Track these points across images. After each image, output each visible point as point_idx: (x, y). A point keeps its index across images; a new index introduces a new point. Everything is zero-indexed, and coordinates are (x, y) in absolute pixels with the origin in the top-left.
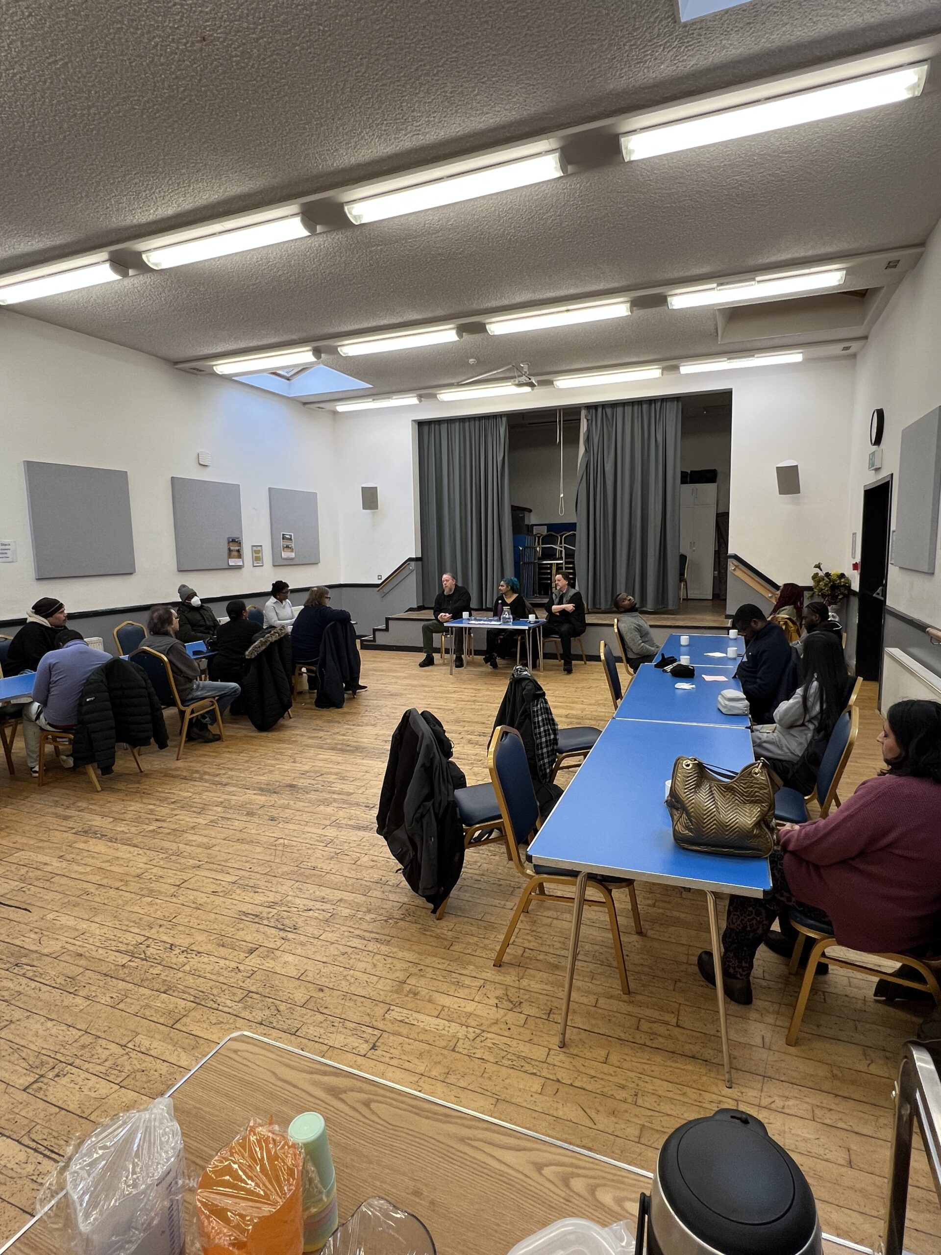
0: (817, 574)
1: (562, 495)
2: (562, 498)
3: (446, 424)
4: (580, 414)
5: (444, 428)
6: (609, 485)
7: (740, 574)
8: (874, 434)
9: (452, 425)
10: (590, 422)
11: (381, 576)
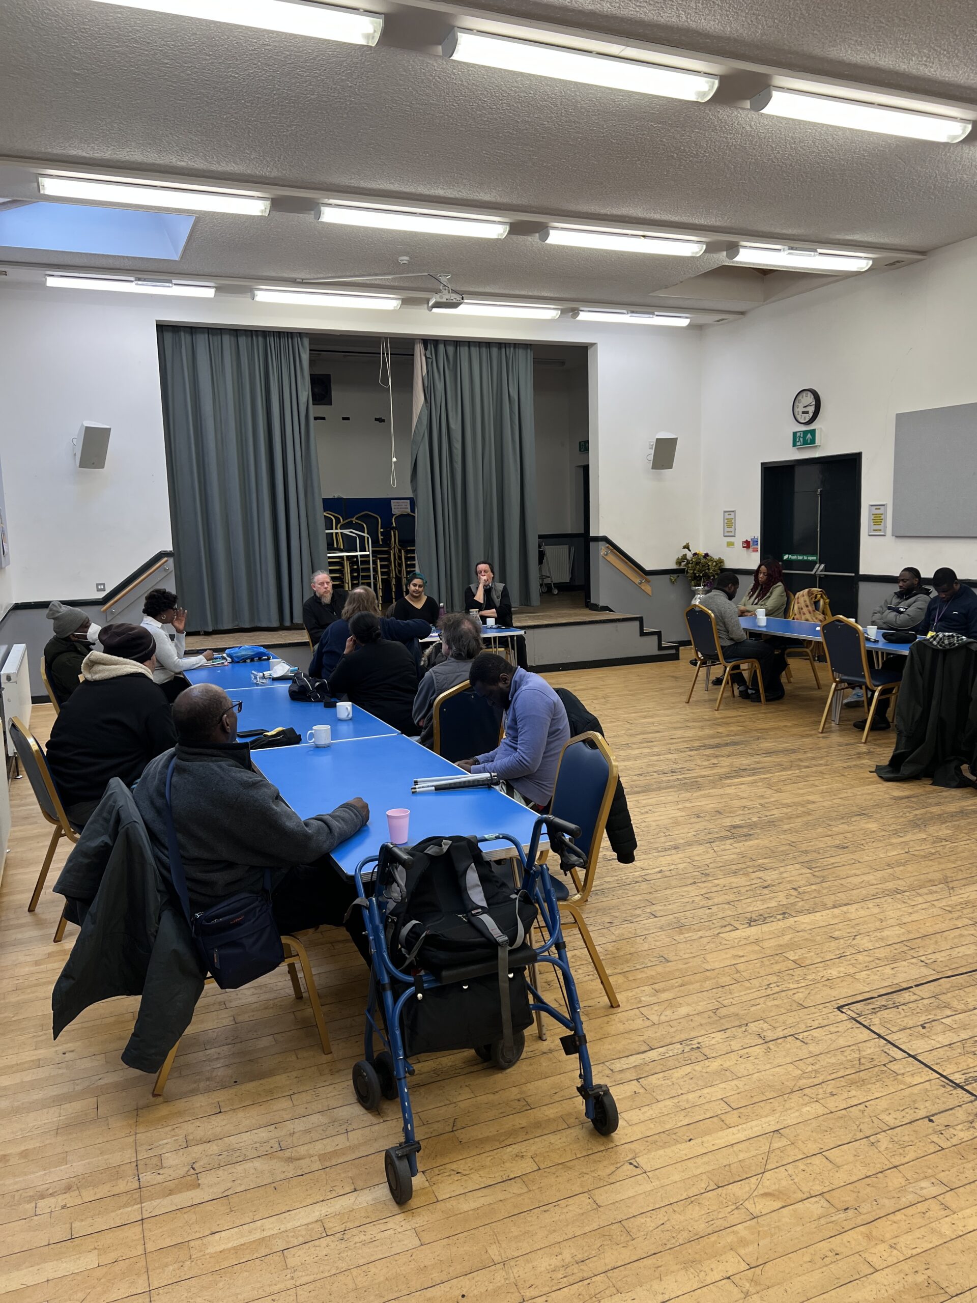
0: (685, 556)
1: (394, 459)
2: (394, 462)
3: (207, 335)
4: (413, 349)
5: (202, 341)
6: (456, 449)
7: (612, 558)
8: (804, 413)
9: (215, 338)
10: (430, 361)
11: (104, 585)
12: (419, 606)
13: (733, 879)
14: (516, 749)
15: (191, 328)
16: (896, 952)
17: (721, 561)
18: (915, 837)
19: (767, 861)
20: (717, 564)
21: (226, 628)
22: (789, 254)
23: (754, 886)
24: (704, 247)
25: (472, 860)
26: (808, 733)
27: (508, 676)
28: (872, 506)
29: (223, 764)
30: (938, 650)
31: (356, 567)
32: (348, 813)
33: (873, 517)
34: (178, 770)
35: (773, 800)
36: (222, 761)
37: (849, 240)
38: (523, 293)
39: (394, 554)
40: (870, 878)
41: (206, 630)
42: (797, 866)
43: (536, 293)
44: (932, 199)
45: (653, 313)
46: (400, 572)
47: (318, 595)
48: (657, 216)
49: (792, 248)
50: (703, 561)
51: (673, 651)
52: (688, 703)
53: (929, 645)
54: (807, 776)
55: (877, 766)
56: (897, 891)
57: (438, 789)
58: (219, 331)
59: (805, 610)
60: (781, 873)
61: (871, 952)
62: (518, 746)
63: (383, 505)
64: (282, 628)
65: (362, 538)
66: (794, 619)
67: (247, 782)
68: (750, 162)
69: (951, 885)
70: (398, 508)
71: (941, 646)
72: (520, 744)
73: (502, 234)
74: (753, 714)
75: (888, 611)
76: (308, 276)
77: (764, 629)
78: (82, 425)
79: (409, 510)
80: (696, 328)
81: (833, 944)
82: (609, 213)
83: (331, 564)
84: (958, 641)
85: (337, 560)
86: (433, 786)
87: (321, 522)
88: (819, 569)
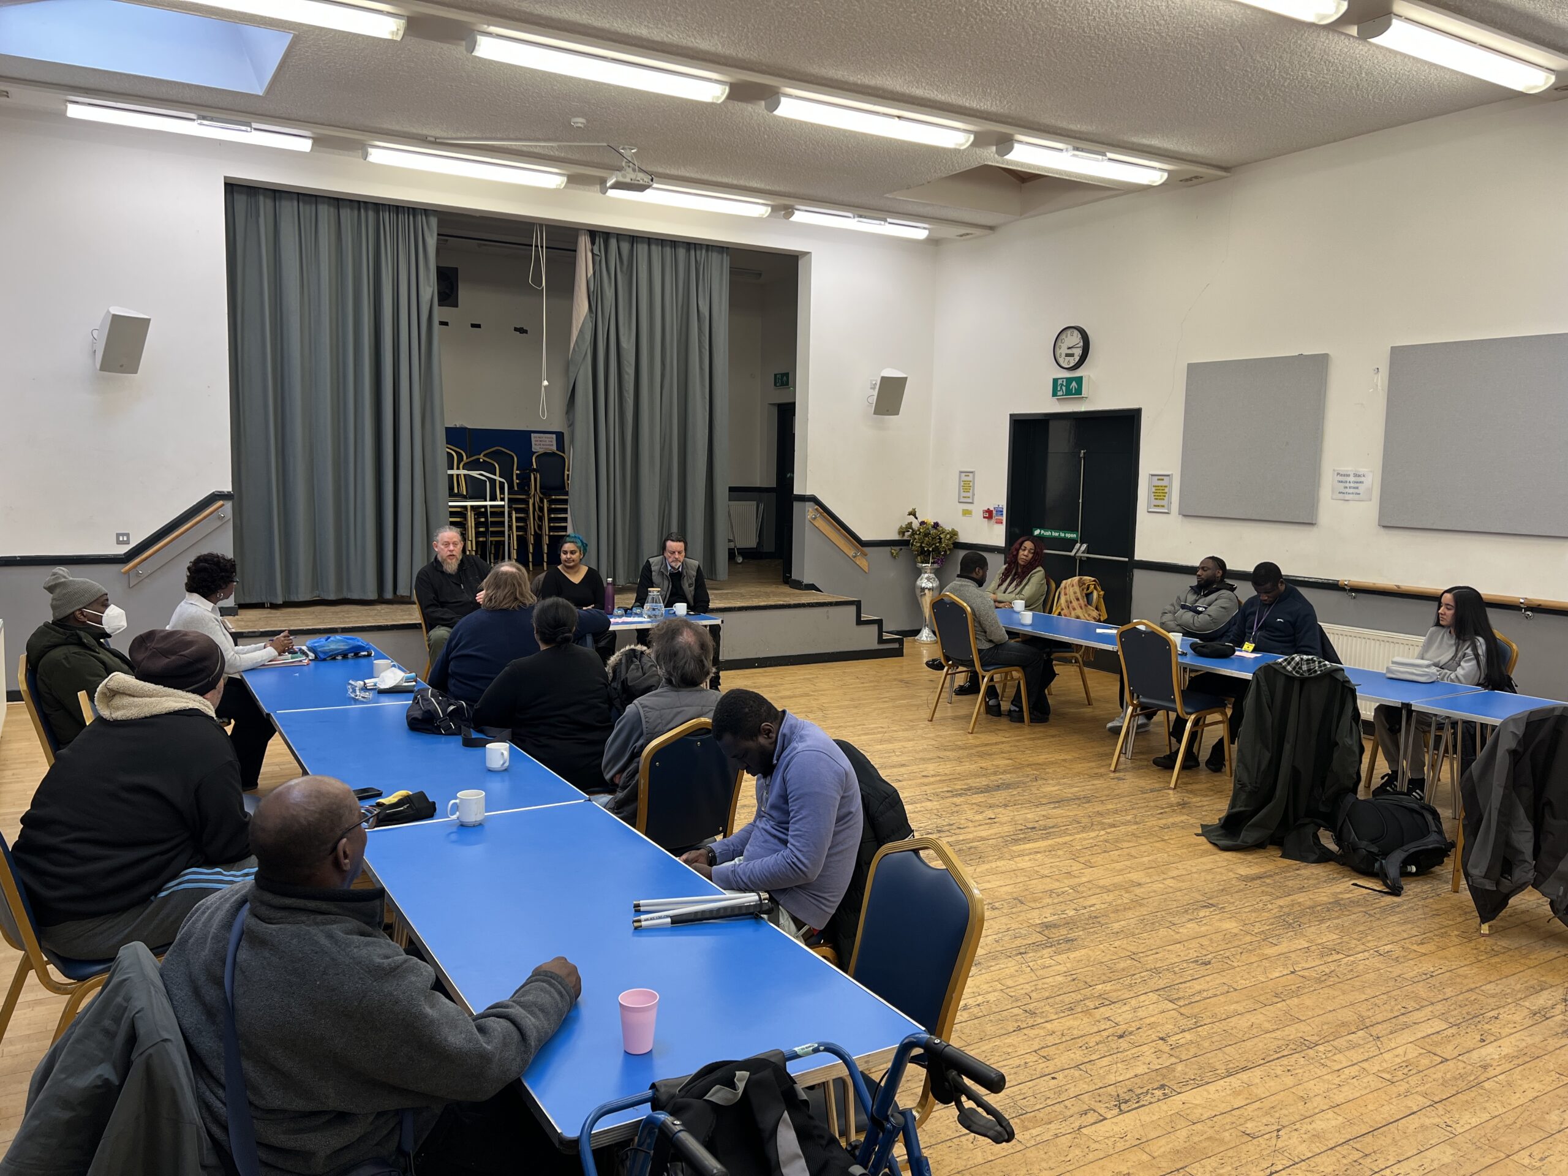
0: (910, 524)
1: (546, 383)
2: (545, 387)
3: (296, 203)
4: (576, 243)
5: (288, 209)
6: (628, 374)
7: (821, 524)
8: (1067, 355)
9: (308, 207)
10: (598, 259)
11: (128, 535)
12: (576, 578)
13: (1069, 1022)
14: (785, 842)
15: (274, 191)
16: (1345, 1161)
17: (954, 534)
18: (1293, 947)
19: (1108, 987)
20: (951, 537)
21: (301, 599)
22: (1074, 155)
23: (1104, 1034)
24: (972, 137)
25: (784, 1106)
26: (1096, 771)
27: (774, 726)
28: (1152, 475)
29: (336, 929)
30: (1294, 678)
31: (483, 520)
32: (549, 993)
33: (1153, 489)
34: (248, 936)
35: (1084, 879)
36: (335, 922)
37: (1144, 145)
38: (725, 180)
39: (534, 504)
40: (1258, 1018)
41: (274, 602)
42: (1153, 997)
43: (742, 182)
44: (1259, 99)
45: (885, 221)
46: (540, 527)
47: (440, 559)
48: (919, 92)
49: (1077, 149)
50: (933, 531)
51: (896, 646)
52: (931, 721)
53: (1282, 671)
54: (1117, 840)
55: (1202, 825)
56: (1304, 1045)
57: (680, 921)
58: (314, 199)
59: (1075, 604)
60: (1135, 1010)
61: (1312, 1162)
62: (789, 838)
63: (520, 439)
64: (381, 601)
65: (493, 482)
66: (1060, 614)
67: (380, 967)
68: (1055, 29)
69: (1374, 1031)
70: (542, 445)
71: (1297, 672)
72: (793, 836)
73: (718, 98)
74: (1018, 741)
75: (1181, 611)
76: (444, 135)
77: (1029, 629)
78: (108, 312)
79: (554, 448)
80: (933, 242)
81: (1251, 1146)
82: (859, 82)
83: (452, 514)
84: (1320, 667)
85: (459, 510)
86: (667, 917)
87: (442, 460)
88: (1080, 550)
